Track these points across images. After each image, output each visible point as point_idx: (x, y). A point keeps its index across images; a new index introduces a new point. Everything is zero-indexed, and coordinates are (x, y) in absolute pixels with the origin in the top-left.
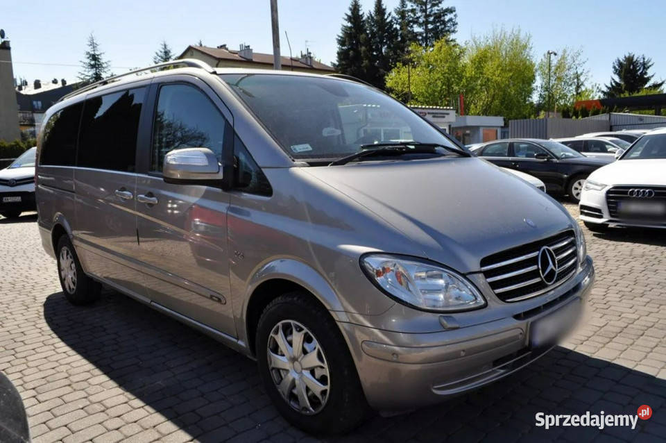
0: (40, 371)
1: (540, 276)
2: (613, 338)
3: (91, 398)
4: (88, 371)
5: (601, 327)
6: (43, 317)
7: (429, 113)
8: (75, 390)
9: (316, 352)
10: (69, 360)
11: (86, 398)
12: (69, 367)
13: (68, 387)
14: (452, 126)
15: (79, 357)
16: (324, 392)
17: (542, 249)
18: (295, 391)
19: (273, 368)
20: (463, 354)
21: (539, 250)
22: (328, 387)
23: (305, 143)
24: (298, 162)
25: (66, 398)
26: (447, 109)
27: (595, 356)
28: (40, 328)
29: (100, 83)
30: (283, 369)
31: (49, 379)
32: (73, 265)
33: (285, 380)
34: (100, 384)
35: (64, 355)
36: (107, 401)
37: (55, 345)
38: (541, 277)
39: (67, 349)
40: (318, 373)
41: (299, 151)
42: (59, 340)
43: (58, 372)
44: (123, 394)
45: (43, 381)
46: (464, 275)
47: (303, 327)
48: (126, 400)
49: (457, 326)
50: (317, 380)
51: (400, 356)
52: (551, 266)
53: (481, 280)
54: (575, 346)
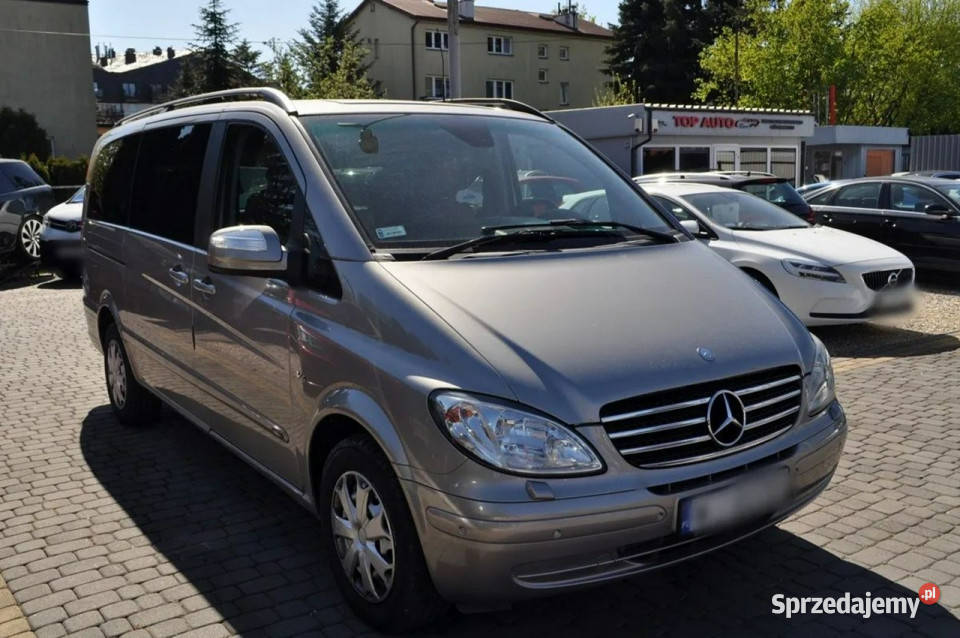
0: (58, 515)
1: (708, 433)
2: (897, 533)
3: (112, 556)
4: (118, 521)
5: (888, 515)
6: (78, 440)
7: (764, 121)
8: (94, 544)
9: (379, 518)
10: (95, 504)
11: (106, 555)
12: (94, 512)
13: (87, 540)
14: (807, 144)
15: (110, 500)
16: (388, 572)
17: (716, 396)
18: (359, 569)
19: (338, 536)
20: (557, 534)
21: (711, 395)
22: (392, 566)
23: (397, 225)
24: (380, 253)
25: (81, 554)
26: (798, 114)
27: (849, 559)
28: (70, 456)
29: (165, 107)
30: (348, 538)
31: (66, 526)
32: (123, 368)
33: (348, 554)
34: (127, 540)
35: (93, 496)
36: (131, 561)
37: (85, 482)
38: (710, 435)
39: (99, 488)
40: (384, 547)
41: (386, 236)
42: (90, 474)
43: (80, 519)
44: (154, 555)
45: (59, 529)
46: (572, 428)
47: (368, 483)
48: (155, 562)
49: (551, 496)
50: (382, 556)
51: (469, 532)
52: (731, 418)
53: (598, 435)
54: (827, 540)
